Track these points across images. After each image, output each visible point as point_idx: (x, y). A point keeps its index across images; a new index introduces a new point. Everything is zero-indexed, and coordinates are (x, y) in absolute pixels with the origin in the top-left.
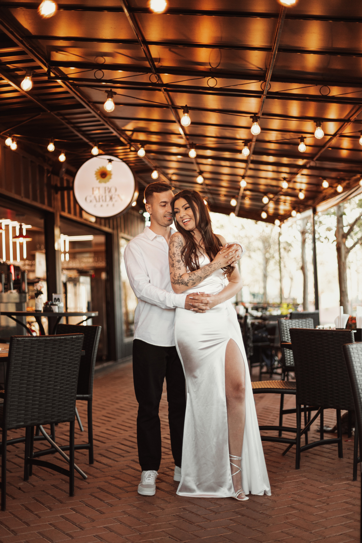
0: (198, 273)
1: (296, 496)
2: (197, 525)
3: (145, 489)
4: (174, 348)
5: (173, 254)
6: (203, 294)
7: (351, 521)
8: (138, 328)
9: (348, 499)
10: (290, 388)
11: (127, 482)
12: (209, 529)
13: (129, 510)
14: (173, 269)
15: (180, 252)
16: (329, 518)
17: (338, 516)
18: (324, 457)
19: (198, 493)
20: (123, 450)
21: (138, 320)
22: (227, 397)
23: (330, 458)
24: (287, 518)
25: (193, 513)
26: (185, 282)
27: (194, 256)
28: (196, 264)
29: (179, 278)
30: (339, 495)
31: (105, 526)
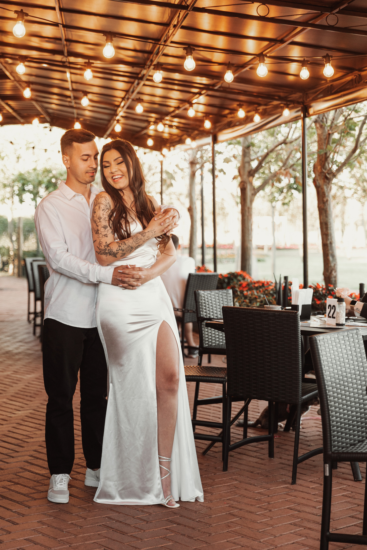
0: (129, 242)
1: (232, 502)
2: (131, 535)
3: (58, 495)
4: (96, 329)
5: (98, 219)
6: (133, 268)
7: (301, 529)
8: (51, 305)
9: (291, 505)
10: (209, 376)
11: (29, 487)
12: (145, 540)
13: (45, 519)
14: (98, 237)
15: (107, 217)
16: (276, 526)
17: (285, 523)
18: (251, 456)
19: (118, 501)
20: (9, 449)
21: (50, 296)
22: (158, 389)
23: (258, 458)
24: (229, 526)
25: (121, 522)
26: (114, 253)
27: (124, 221)
28: (127, 231)
29: (106, 247)
30: (280, 501)
31: (25, 538)
